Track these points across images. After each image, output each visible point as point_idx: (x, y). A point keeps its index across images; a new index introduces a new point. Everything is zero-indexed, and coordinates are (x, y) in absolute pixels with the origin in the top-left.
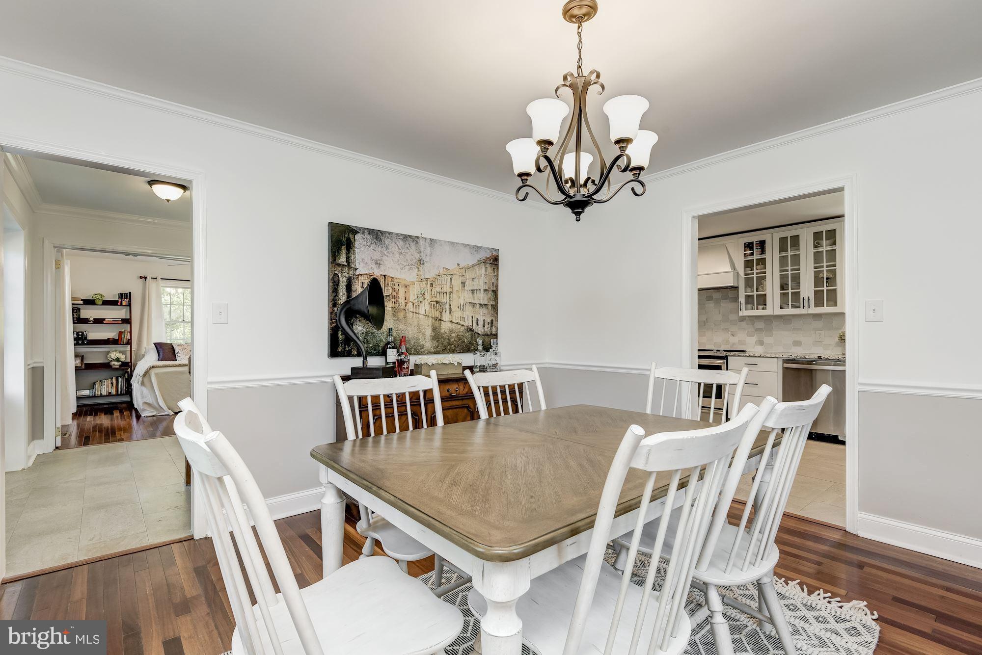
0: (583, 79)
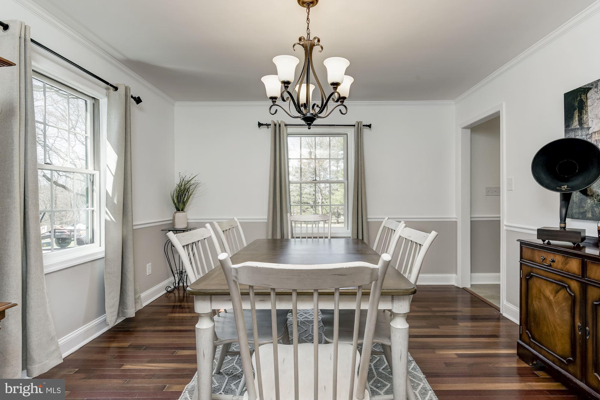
0: (310, 42)
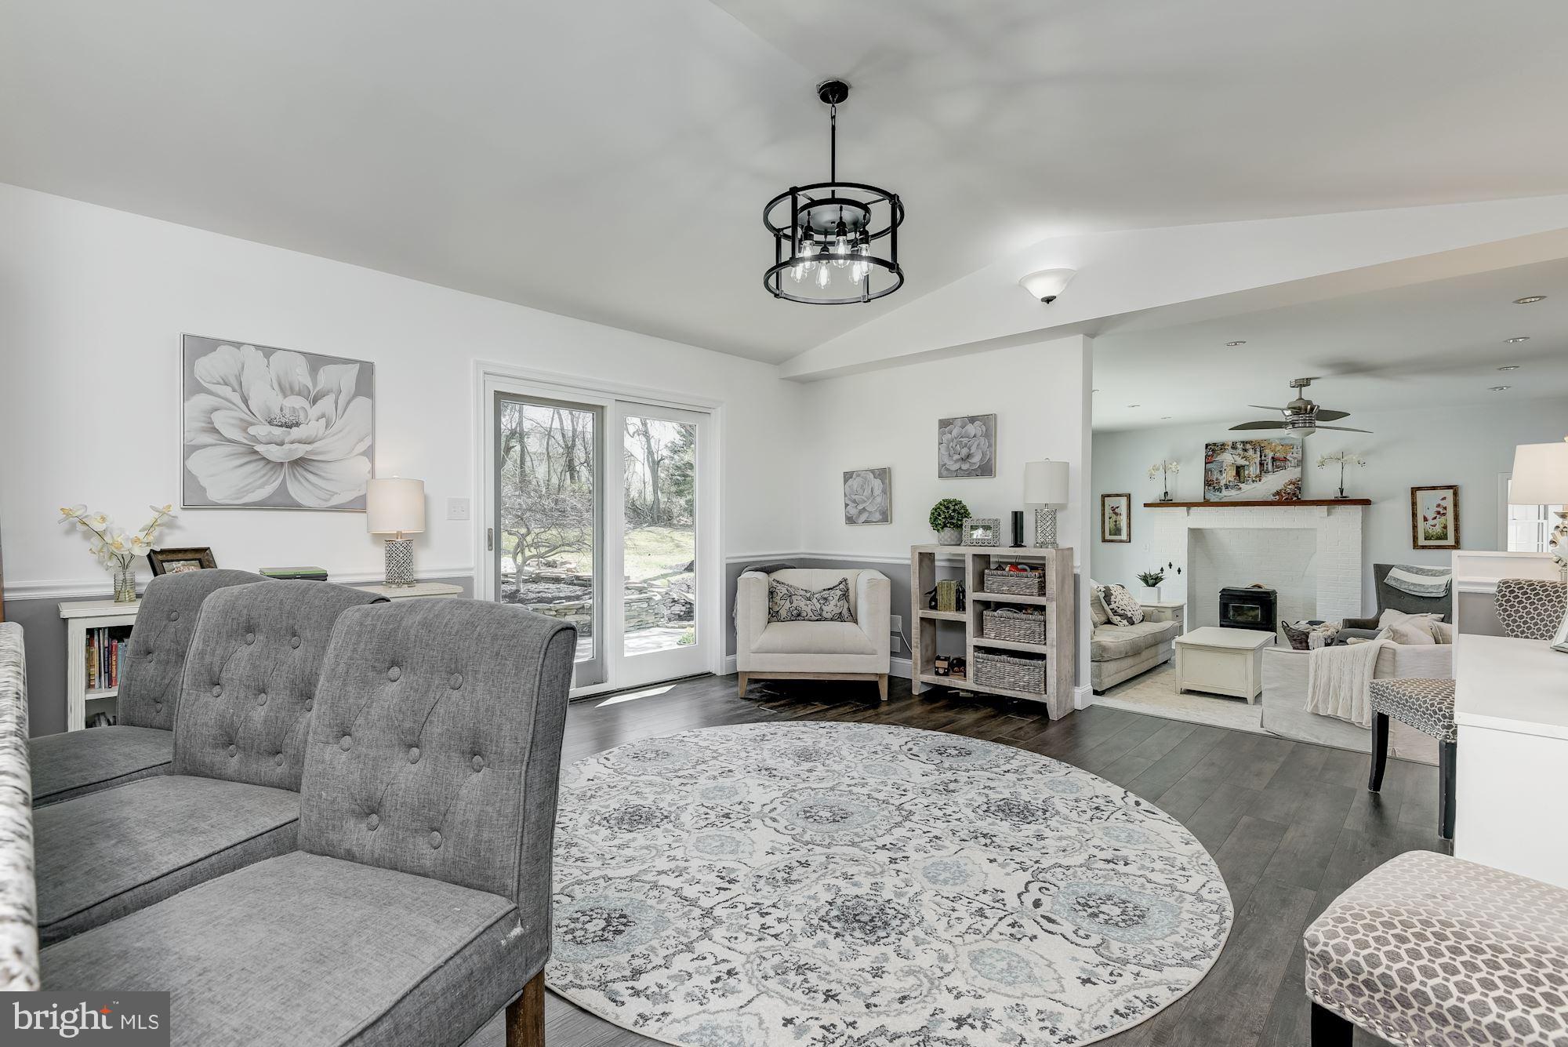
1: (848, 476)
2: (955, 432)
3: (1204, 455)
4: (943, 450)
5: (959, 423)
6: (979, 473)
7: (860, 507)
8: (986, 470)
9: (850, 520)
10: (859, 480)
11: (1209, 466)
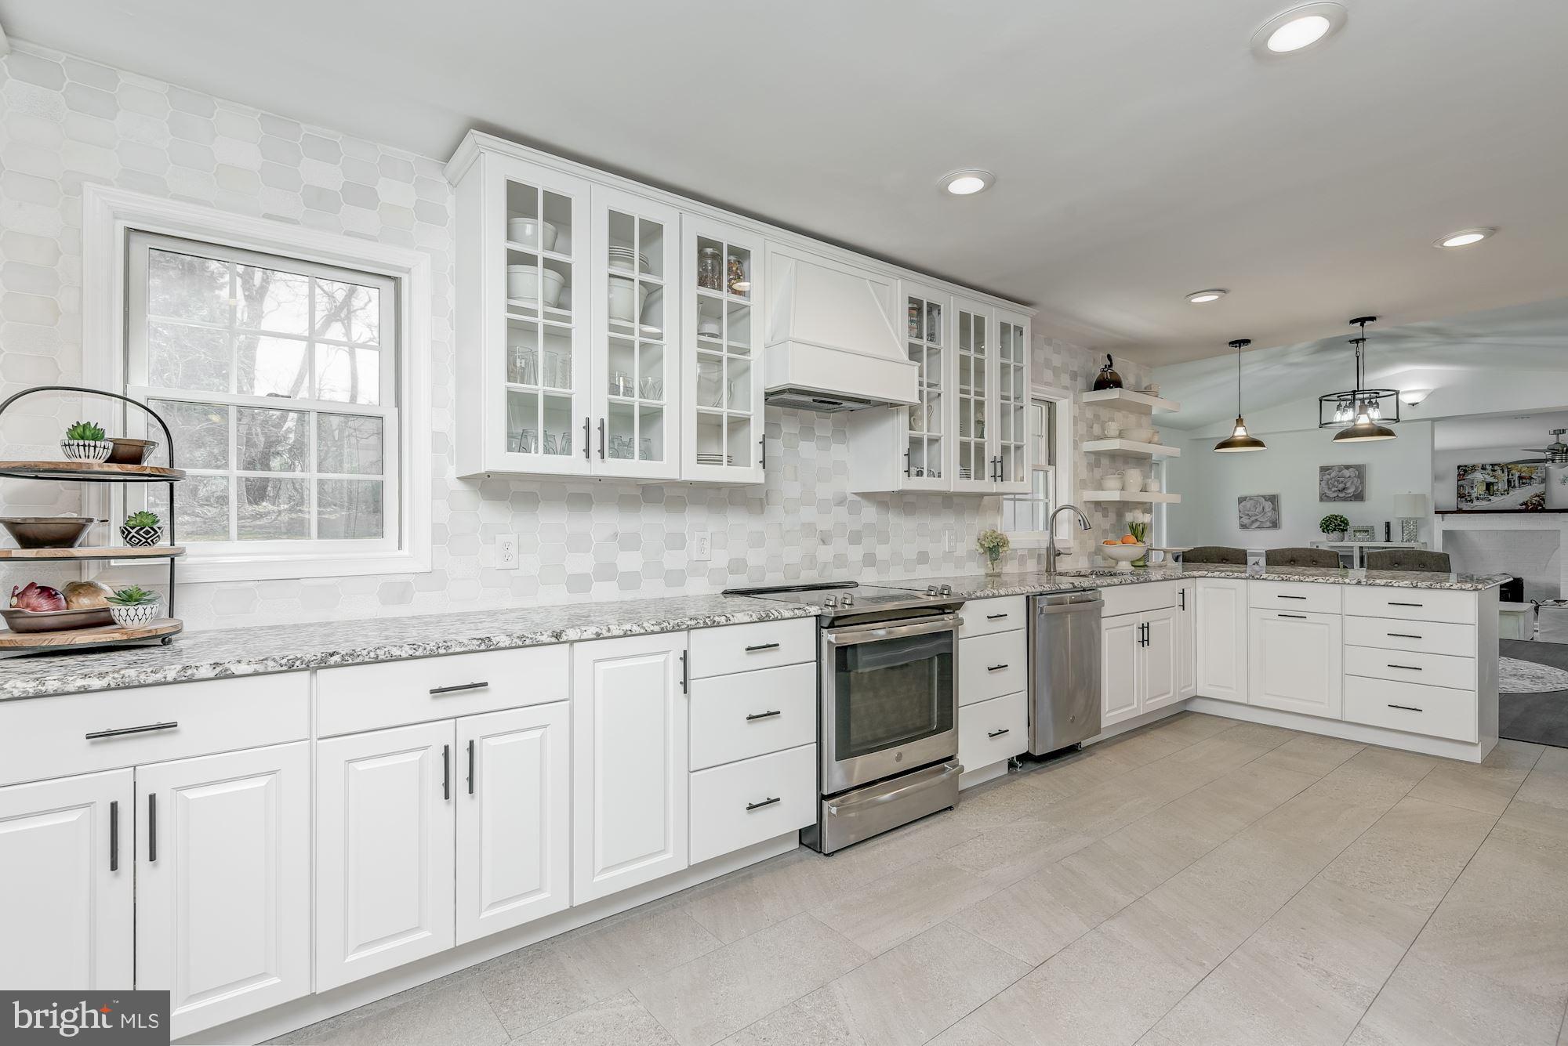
1: (1241, 500)
2: (1333, 475)
3: (1457, 474)
4: (1323, 484)
5: (1337, 469)
6: (1353, 498)
7: (1253, 519)
8: (1359, 497)
9: (1243, 526)
10: (1251, 502)
11: (1461, 483)
